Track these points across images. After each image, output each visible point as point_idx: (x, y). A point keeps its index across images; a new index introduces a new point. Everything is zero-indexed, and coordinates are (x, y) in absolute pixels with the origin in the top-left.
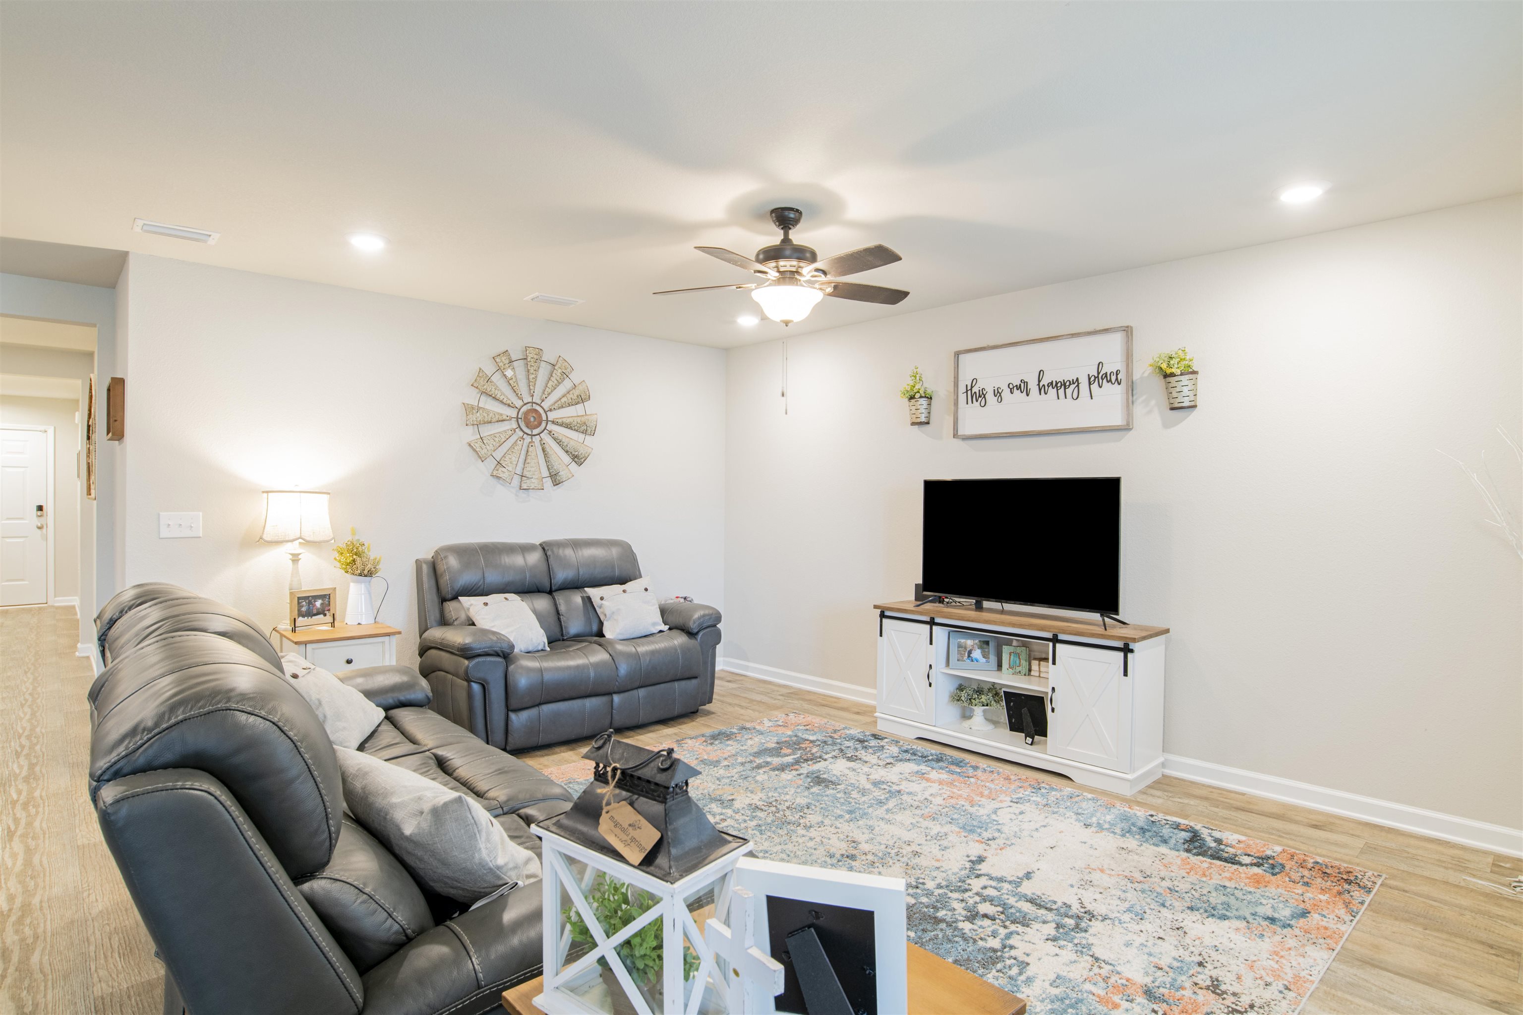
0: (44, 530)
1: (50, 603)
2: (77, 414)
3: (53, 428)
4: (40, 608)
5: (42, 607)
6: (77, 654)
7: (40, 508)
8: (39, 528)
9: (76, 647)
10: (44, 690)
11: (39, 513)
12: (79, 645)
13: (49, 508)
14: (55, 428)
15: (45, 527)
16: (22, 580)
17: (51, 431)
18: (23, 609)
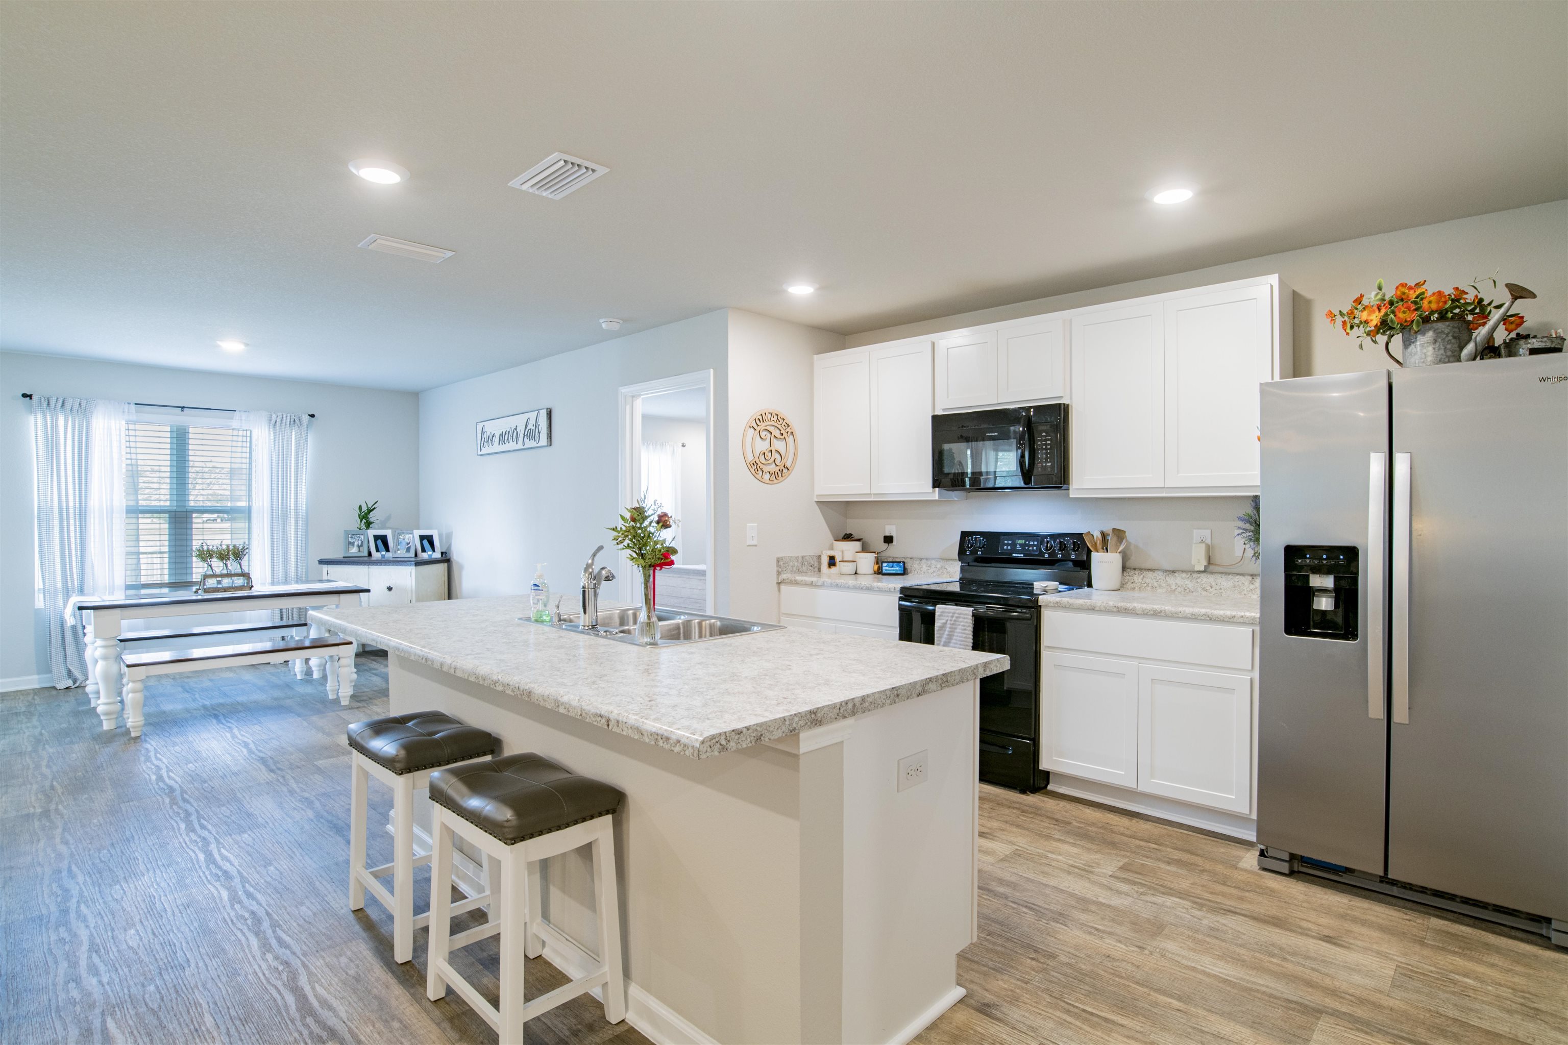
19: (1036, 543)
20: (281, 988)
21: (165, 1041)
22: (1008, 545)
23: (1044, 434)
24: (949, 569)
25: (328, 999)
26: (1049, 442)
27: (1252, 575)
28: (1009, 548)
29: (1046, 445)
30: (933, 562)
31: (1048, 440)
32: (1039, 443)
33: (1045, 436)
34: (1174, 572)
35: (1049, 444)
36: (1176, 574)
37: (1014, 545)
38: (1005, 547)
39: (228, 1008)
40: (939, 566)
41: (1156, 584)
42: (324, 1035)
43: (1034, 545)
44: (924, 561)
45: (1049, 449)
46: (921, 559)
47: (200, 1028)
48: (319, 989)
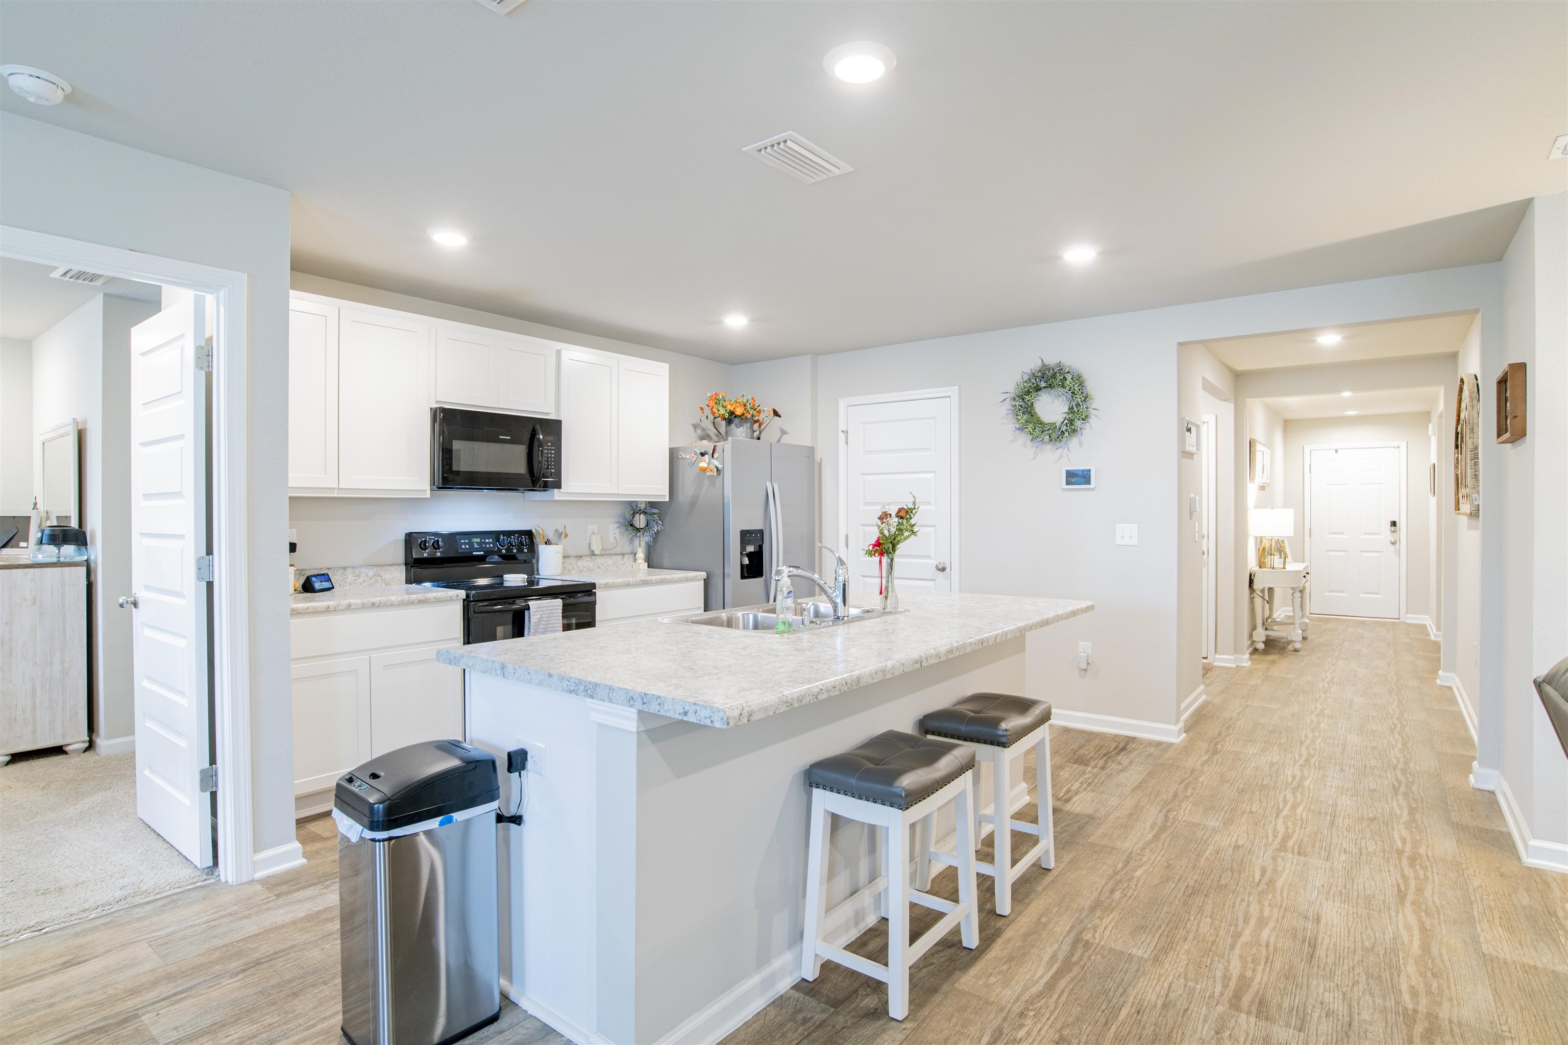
0: (1397, 545)
1: (1402, 619)
2: (1430, 426)
3: (1405, 443)
4: (1393, 623)
5: (1395, 623)
6: (1438, 681)
7: (1394, 524)
8: (1393, 543)
9: (1437, 673)
10: (1410, 717)
11: (1393, 528)
12: (1440, 672)
13: (1402, 524)
14: (1407, 442)
15: (1398, 542)
16: (1377, 593)
17: (1403, 445)
18: (1378, 622)
19: (491, 540)
20: (1055, 996)
21: (1164, 1022)
22: (465, 544)
23: (549, 444)
24: (384, 576)
25: (1045, 962)
26: (553, 452)
27: (622, 554)
28: (467, 547)
29: (551, 454)
30: (363, 570)
31: (553, 450)
32: (546, 451)
33: (549, 446)
34: (581, 557)
35: (553, 454)
36: (583, 558)
37: (471, 544)
38: (463, 547)
39: (1103, 1012)
40: (371, 574)
41: (571, 568)
42: (1080, 945)
43: (489, 543)
44: (350, 570)
45: (553, 457)
46: (345, 568)
47: (1135, 1012)
48: (1039, 973)
